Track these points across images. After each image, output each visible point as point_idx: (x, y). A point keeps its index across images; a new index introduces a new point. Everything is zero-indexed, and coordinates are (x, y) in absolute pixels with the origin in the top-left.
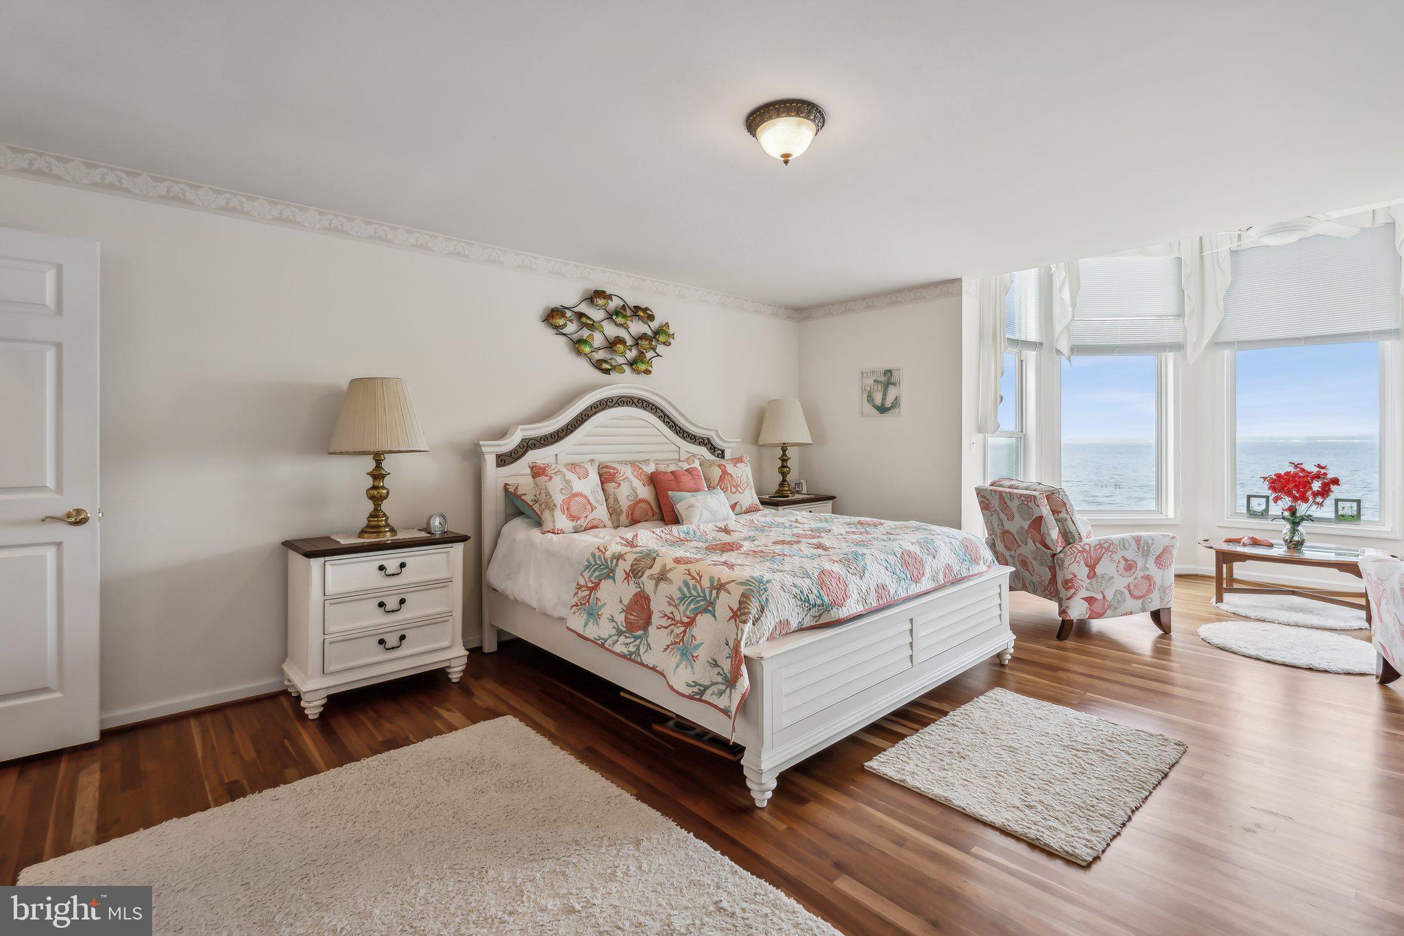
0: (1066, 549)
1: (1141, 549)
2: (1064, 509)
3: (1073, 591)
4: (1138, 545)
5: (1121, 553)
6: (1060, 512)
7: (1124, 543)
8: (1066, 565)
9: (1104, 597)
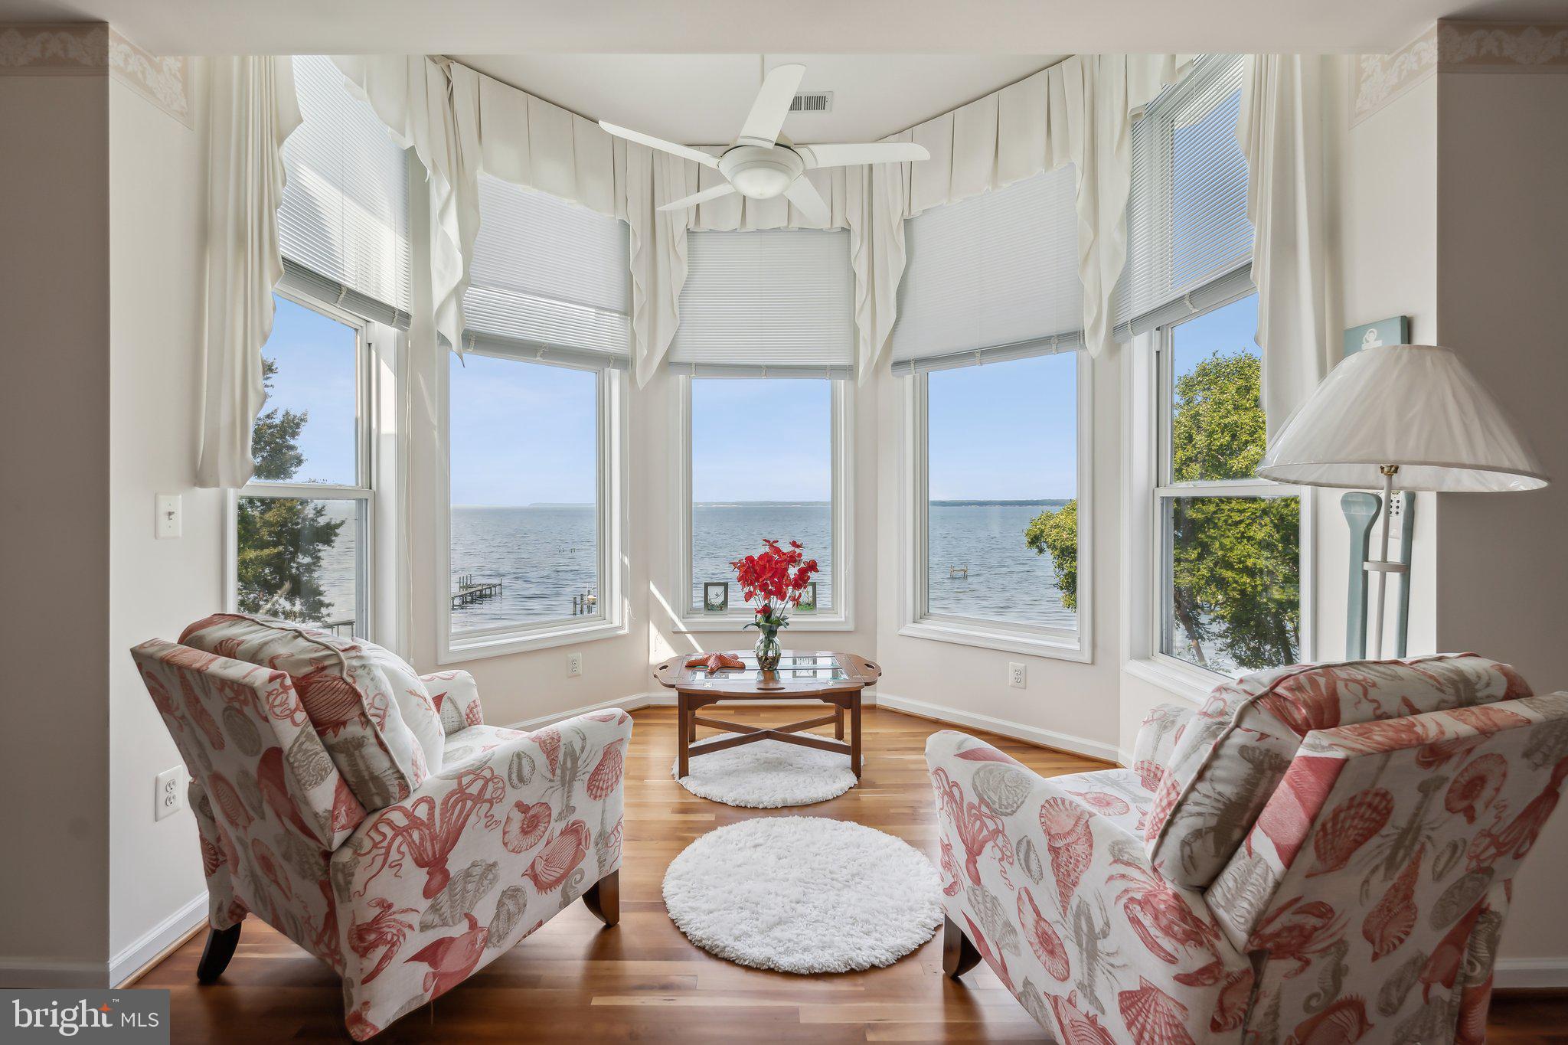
0: (361, 834)
1: (558, 772)
2: (354, 713)
3: (381, 950)
4: (553, 761)
5: (512, 796)
6: (344, 723)
7: (520, 764)
8: (357, 883)
9: (473, 925)
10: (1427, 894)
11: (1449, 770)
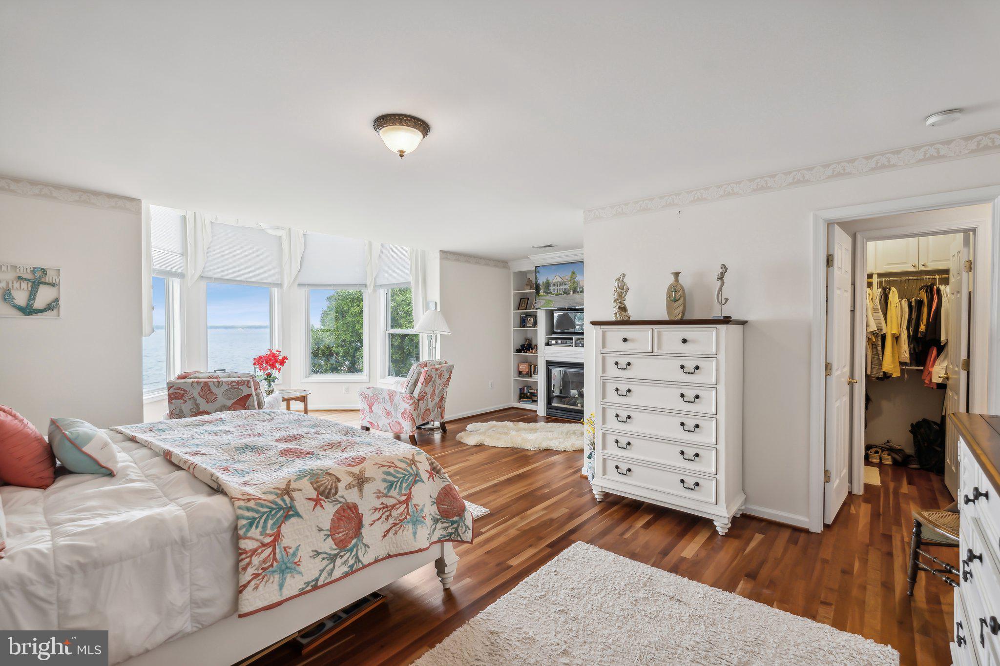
10: (437, 392)
11: (438, 372)
